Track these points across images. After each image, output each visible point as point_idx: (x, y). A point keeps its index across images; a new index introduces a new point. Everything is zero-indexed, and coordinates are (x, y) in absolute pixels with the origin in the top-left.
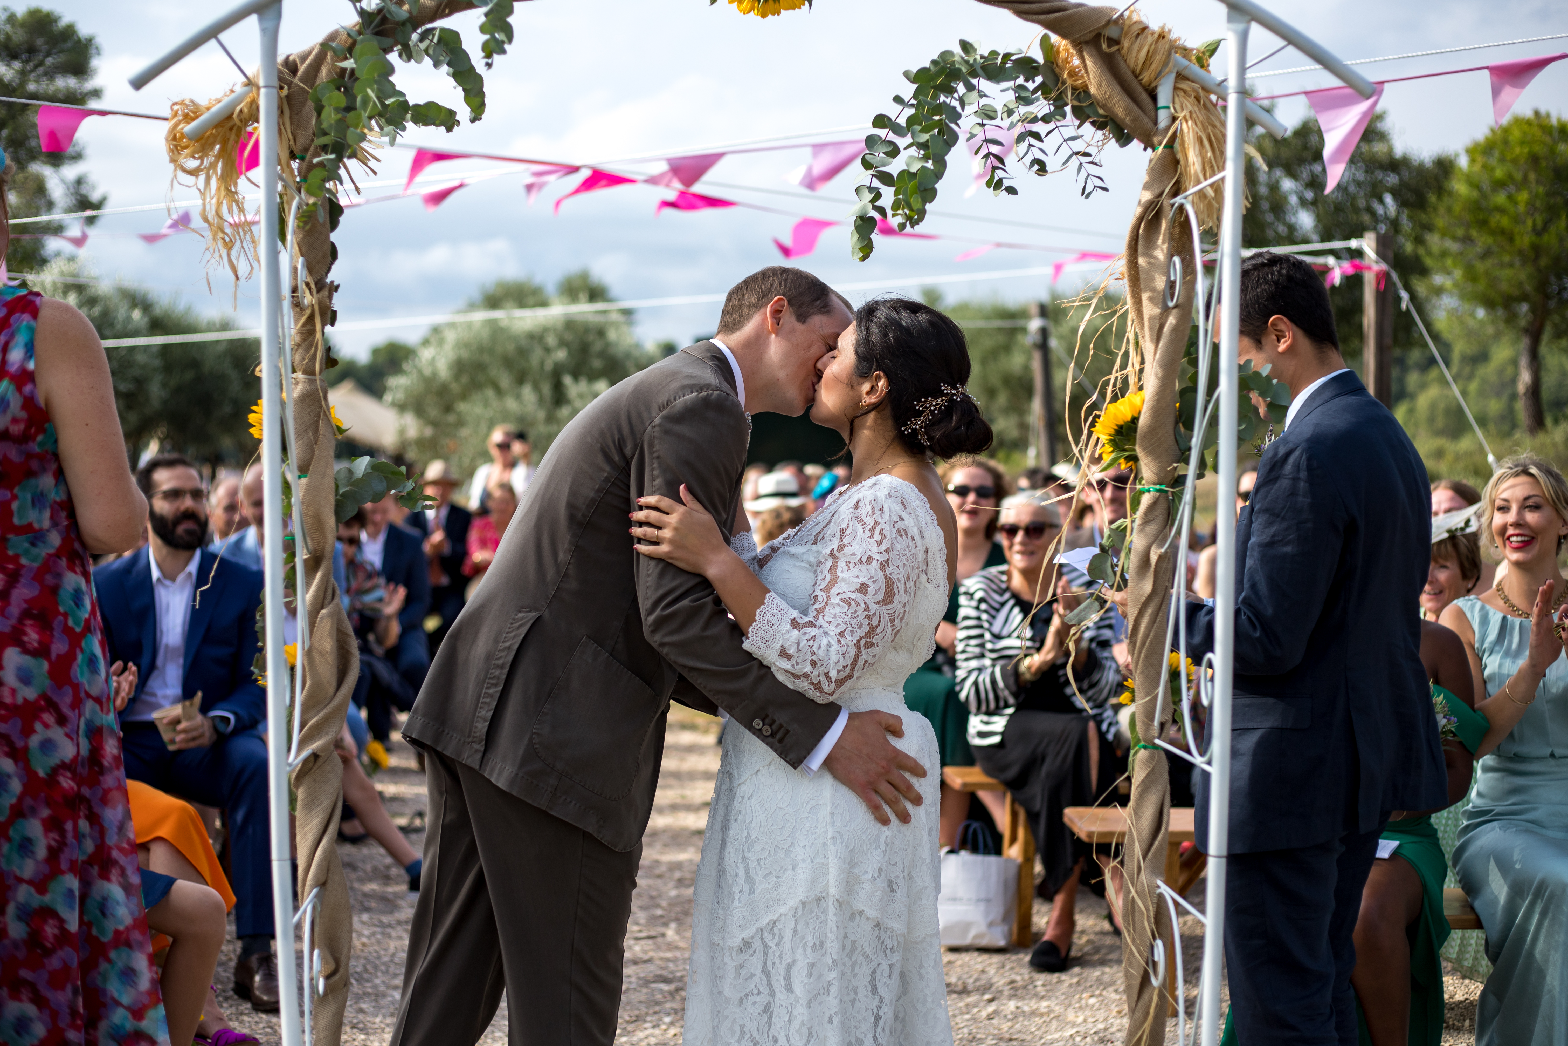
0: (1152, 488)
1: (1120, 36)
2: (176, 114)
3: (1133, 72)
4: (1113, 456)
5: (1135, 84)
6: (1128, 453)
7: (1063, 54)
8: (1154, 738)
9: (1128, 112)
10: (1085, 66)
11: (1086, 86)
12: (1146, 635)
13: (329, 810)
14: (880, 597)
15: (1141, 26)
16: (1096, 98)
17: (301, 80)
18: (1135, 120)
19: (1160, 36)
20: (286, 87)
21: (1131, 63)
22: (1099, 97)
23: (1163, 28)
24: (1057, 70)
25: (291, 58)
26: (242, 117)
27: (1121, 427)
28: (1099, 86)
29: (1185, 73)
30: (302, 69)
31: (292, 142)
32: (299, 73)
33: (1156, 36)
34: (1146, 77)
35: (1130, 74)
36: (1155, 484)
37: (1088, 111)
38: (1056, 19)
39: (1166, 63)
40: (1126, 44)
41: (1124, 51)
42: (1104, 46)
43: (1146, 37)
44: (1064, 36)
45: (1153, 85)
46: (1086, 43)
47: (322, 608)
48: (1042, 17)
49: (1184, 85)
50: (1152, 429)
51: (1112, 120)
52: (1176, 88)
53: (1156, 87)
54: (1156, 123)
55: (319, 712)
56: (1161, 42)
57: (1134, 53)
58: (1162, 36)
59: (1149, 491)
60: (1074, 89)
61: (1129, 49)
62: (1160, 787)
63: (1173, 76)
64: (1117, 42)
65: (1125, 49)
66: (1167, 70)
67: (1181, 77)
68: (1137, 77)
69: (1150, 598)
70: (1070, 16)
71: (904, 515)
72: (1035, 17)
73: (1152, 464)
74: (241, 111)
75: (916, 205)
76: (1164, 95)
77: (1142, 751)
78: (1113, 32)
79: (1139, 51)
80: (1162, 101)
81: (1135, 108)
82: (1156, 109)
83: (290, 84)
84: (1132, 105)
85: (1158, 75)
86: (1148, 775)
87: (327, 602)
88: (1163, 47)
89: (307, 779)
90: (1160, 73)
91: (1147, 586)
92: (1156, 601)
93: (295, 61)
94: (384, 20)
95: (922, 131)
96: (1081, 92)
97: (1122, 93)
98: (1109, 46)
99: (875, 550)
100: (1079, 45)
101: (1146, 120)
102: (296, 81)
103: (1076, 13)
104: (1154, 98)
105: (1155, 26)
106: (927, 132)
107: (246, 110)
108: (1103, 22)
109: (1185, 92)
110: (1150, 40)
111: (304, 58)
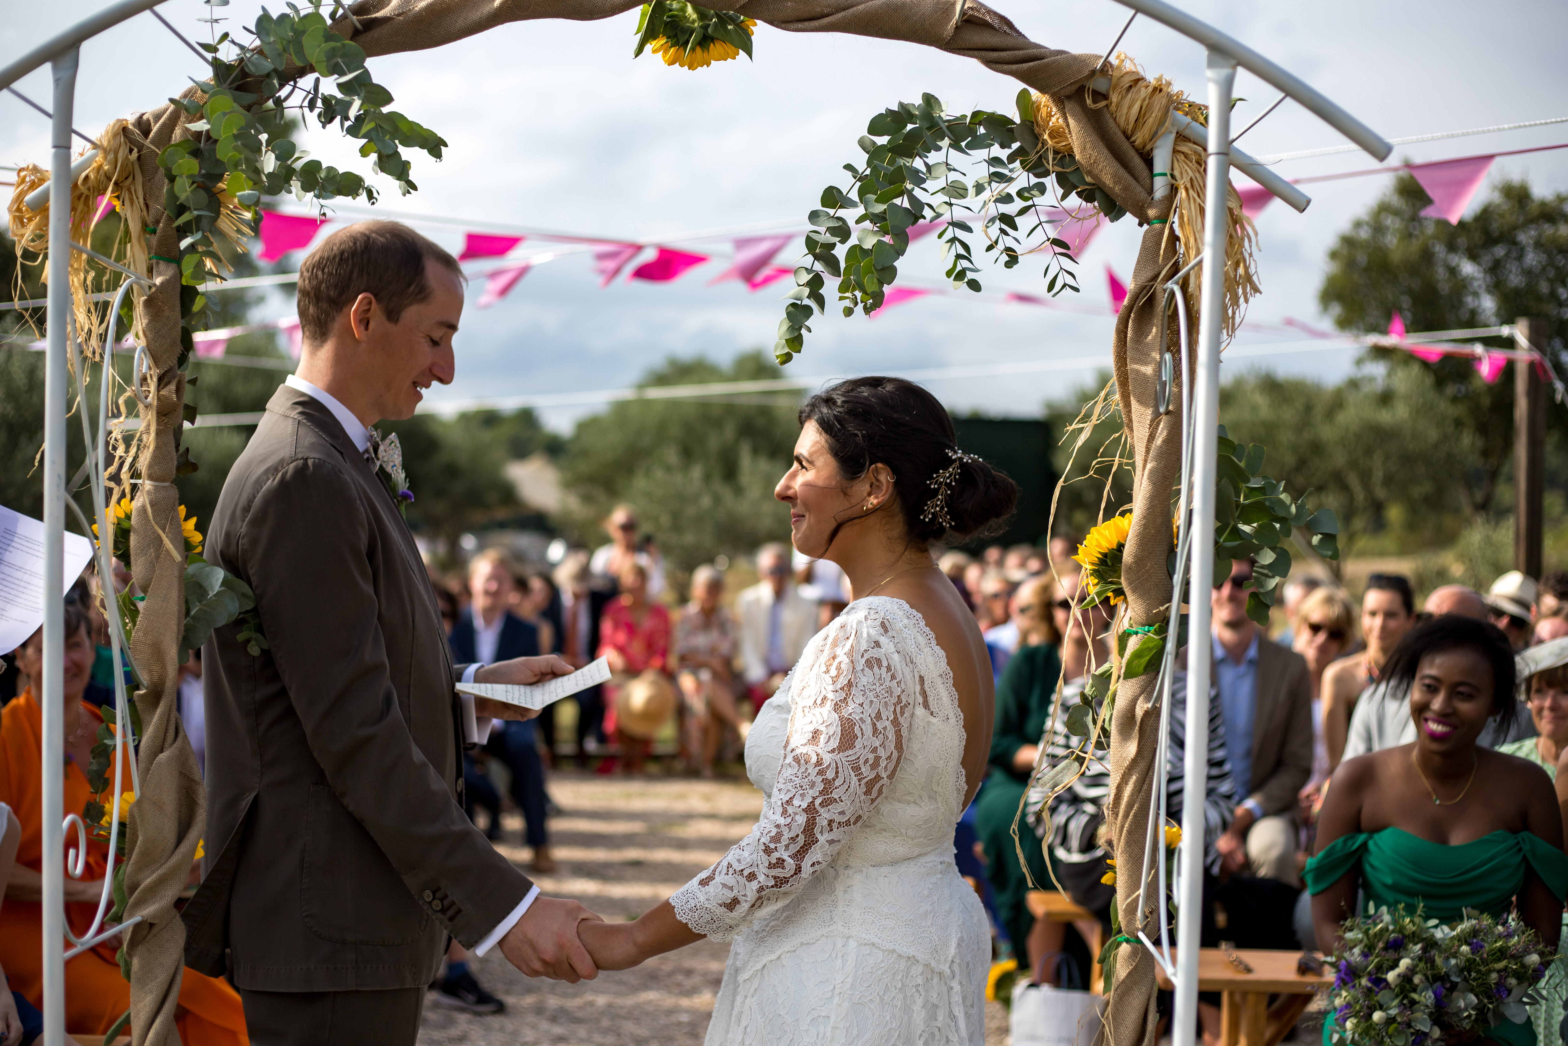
0: (1140, 630)
1: (1108, 91)
2: (23, 181)
3: (1124, 133)
4: (1097, 588)
5: (1126, 146)
6: (1114, 586)
7: (1044, 112)
8: (1138, 930)
9: (1117, 180)
10: (1068, 125)
11: (1071, 148)
12: (1130, 806)
13: (165, 986)
14: (834, 743)
15: (1134, 77)
16: (1080, 163)
17: (152, 142)
18: (1125, 189)
19: (1155, 89)
20: (136, 150)
21: (1122, 121)
22: (1083, 162)
23: (1159, 79)
24: (1037, 130)
25: (145, 117)
26: (90, 184)
27: (1105, 555)
28: (1083, 149)
29: (1187, 133)
30: (155, 129)
31: (145, 213)
32: (152, 134)
33: (1150, 89)
34: (1139, 138)
35: (1120, 134)
36: (1143, 625)
37: (1073, 179)
38: (1030, 68)
39: (1162, 122)
40: (1114, 98)
41: (1113, 108)
42: (1089, 102)
43: (1139, 91)
44: (1042, 90)
45: (1148, 147)
46: (1068, 97)
47: (162, 752)
48: (1014, 67)
49: (1185, 148)
50: (1139, 559)
51: (1100, 189)
52: (1175, 151)
53: (1152, 149)
54: (1151, 191)
55: (154, 872)
56: (1158, 96)
57: (1125, 111)
58: (1158, 90)
59: (1137, 633)
60: (1056, 152)
61: (1117, 106)
62: (1144, 989)
63: (1173, 136)
64: (1105, 97)
65: (1114, 105)
66: (1164, 129)
67: (1182, 137)
68: (1128, 138)
69: (1134, 762)
70: (1047, 65)
71: (883, 640)
72: (1005, 67)
73: (1139, 601)
74: (87, 177)
75: (871, 287)
76: (1161, 160)
77: (1124, 945)
78: (1100, 84)
79: (1130, 107)
80: (1158, 168)
81: (1126, 175)
82: (1152, 175)
83: (141, 148)
84: (1122, 172)
85: (1154, 136)
86: (1130, 973)
87: (167, 745)
88: (1160, 101)
89: (141, 949)
90: (1156, 132)
91: (1132, 748)
92: (1142, 765)
93: (148, 120)
94: (244, 74)
95: (877, 201)
96: (1065, 156)
97: (1110, 156)
98: (1095, 101)
99: (831, 688)
100: (1060, 101)
101: (1139, 189)
102: (147, 142)
103: (1054, 62)
104: (1149, 162)
105: (1151, 77)
106: (884, 203)
107: (92, 176)
108: (1086, 73)
109: (1186, 155)
110: (1144, 93)
111: (157, 117)
